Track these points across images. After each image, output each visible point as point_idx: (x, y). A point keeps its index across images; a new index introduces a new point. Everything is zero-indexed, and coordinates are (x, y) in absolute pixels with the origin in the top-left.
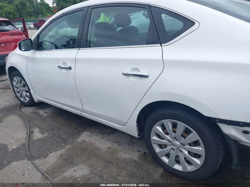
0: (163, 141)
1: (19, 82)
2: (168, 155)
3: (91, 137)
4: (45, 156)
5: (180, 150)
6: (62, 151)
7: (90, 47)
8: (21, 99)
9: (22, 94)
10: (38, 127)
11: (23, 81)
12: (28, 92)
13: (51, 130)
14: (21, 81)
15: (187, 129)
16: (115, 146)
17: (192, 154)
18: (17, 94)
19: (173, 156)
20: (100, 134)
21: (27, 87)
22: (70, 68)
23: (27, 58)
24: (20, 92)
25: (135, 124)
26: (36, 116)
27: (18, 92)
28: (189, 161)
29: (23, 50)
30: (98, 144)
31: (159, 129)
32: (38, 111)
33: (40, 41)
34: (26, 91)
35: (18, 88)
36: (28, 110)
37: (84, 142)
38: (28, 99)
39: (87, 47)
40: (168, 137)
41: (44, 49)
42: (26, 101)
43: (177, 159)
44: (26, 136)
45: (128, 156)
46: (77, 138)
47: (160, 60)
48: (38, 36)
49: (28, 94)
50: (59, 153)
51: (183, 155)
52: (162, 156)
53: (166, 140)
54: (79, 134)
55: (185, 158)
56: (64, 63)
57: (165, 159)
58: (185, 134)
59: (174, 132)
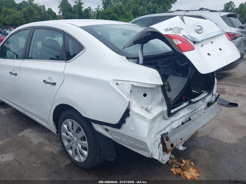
0: (68, 136)
2: (71, 148)
3: (30, 133)
5: (77, 144)
15: (79, 127)
16: (46, 142)
17: (83, 148)
19: (74, 149)
20: (39, 132)
22: (16, 74)
25: (52, 122)
28: (82, 154)
30: (33, 139)
31: (65, 126)
37: (23, 136)
40: (70, 133)
43: (76, 152)
45: (50, 150)
46: (19, 134)
47: (62, 72)
51: (79, 148)
52: (69, 149)
55: (80, 151)
56: (13, 70)
57: (70, 152)
58: (78, 131)
59: (73, 129)
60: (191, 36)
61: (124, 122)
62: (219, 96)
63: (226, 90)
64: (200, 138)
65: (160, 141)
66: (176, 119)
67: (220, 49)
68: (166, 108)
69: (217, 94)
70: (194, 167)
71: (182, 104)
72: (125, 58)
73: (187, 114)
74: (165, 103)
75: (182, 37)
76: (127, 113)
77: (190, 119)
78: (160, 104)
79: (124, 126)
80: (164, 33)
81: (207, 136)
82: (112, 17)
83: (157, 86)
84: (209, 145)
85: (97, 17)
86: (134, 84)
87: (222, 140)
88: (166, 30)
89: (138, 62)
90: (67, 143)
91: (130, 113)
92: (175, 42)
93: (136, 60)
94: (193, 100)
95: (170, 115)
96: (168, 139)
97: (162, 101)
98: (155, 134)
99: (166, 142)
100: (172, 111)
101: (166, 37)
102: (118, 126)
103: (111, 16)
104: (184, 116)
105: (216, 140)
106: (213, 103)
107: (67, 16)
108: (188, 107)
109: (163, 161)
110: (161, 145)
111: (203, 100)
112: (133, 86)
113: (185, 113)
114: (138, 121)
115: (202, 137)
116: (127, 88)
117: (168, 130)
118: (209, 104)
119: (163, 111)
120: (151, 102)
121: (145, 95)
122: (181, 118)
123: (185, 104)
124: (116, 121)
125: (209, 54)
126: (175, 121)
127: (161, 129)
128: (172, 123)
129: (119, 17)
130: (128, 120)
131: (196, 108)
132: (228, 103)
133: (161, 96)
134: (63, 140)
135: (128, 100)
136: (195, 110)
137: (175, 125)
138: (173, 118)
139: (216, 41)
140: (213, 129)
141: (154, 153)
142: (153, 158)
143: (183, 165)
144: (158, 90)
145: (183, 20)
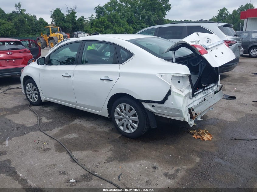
0: (120, 116)
1: (31, 87)
2: (123, 125)
3: (80, 122)
4: (51, 130)
5: (129, 121)
6: (62, 128)
7: (83, 64)
8: (31, 100)
9: (32, 96)
10: (45, 117)
11: (34, 87)
12: (37, 95)
13: (54, 118)
14: (33, 86)
15: (131, 108)
17: (134, 122)
18: (28, 96)
19: (125, 125)
21: (37, 91)
22: (70, 77)
23: (40, 70)
24: (31, 95)
25: (106, 108)
26: (42, 111)
27: (29, 95)
28: (132, 126)
29: (40, 64)
30: (85, 125)
31: (118, 109)
32: (43, 108)
33: (50, 59)
34: (35, 94)
35: (29, 92)
36: (36, 108)
37: (76, 124)
38: (36, 100)
39: (81, 64)
40: (123, 114)
41: (52, 64)
42: (35, 102)
43: (127, 126)
44: (37, 121)
45: (102, 130)
46: (72, 122)
47: (118, 72)
48: (50, 56)
49: (37, 96)
50: (60, 128)
51: (130, 123)
52: (120, 126)
53: (122, 116)
54: (73, 120)
55: (131, 125)
56: (67, 73)
57: (122, 128)
58: (130, 111)
59: (125, 110)
60: (205, 45)
61: (167, 99)
62: (222, 86)
63: (225, 88)
64: (209, 119)
65: (188, 111)
66: (196, 99)
67: (222, 53)
68: (191, 91)
69: (221, 85)
70: (208, 134)
71: (199, 90)
72: (163, 60)
73: (203, 97)
74: (190, 87)
75: (201, 46)
76: (169, 93)
77: (205, 100)
78: (188, 88)
79: (167, 101)
80: (191, 44)
81: (215, 118)
82: (107, 25)
83: (187, 75)
84: (217, 123)
85: (91, 26)
86: (174, 75)
87: (226, 120)
88: (191, 42)
89: (172, 62)
90: (118, 122)
91: (171, 93)
92: (197, 49)
93: (171, 61)
94: (205, 88)
95: (193, 96)
96: (193, 110)
97: (189, 86)
98: (186, 106)
99: (192, 112)
100: (195, 94)
101: (192, 46)
102: (163, 102)
103: (105, 25)
104: (201, 98)
105: (221, 120)
106: (218, 91)
107: (60, 25)
108: (203, 92)
109: (191, 125)
110: (189, 114)
111: (212, 88)
112: (173, 76)
113: (201, 96)
114: (176, 97)
115: (211, 119)
116: (169, 77)
117: (191, 106)
118: (216, 92)
119: (189, 93)
120: (183, 86)
121: (179, 82)
122: (199, 99)
123: (201, 90)
124: (161, 99)
125: (216, 56)
126: (196, 100)
127: (188, 104)
128: (194, 102)
129: (114, 25)
130: (169, 97)
131: (208, 93)
132: (228, 97)
133: (188, 82)
134: (116, 119)
135: (170, 85)
136: (207, 95)
137: (196, 103)
138: (194, 99)
139: (219, 47)
140: (219, 114)
141: (186, 118)
142: (185, 121)
143: (201, 133)
144: (187, 79)
145: (198, 35)
